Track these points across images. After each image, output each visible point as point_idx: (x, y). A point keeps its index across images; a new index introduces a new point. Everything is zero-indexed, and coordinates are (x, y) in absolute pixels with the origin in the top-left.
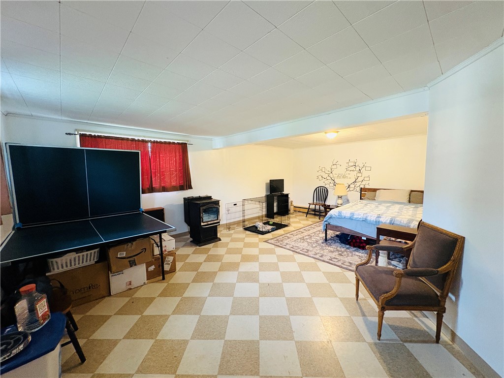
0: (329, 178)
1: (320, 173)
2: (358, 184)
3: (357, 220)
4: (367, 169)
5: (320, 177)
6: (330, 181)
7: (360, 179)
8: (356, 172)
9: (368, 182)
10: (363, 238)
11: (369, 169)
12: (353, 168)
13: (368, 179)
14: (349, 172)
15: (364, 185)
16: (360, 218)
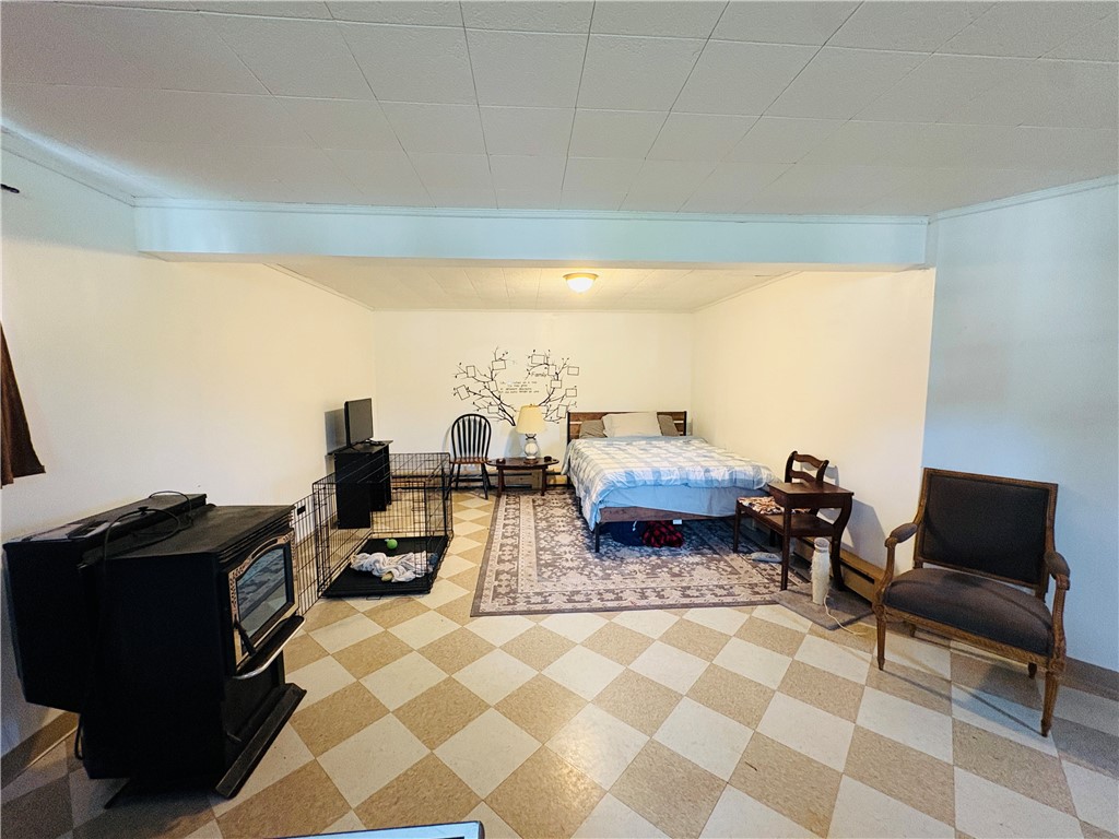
0: (484, 393)
1: (462, 380)
2: (554, 405)
3: (669, 485)
4: (572, 371)
5: (463, 392)
6: (489, 400)
7: (558, 394)
8: (548, 378)
9: (573, 400)
10: (676, 522)
11: (575, 371)
12: (541, 369)
13: (572, 393)
14: (534, 378)
15: (567, 407)
16: (676, 480)
